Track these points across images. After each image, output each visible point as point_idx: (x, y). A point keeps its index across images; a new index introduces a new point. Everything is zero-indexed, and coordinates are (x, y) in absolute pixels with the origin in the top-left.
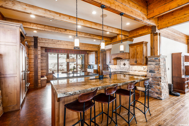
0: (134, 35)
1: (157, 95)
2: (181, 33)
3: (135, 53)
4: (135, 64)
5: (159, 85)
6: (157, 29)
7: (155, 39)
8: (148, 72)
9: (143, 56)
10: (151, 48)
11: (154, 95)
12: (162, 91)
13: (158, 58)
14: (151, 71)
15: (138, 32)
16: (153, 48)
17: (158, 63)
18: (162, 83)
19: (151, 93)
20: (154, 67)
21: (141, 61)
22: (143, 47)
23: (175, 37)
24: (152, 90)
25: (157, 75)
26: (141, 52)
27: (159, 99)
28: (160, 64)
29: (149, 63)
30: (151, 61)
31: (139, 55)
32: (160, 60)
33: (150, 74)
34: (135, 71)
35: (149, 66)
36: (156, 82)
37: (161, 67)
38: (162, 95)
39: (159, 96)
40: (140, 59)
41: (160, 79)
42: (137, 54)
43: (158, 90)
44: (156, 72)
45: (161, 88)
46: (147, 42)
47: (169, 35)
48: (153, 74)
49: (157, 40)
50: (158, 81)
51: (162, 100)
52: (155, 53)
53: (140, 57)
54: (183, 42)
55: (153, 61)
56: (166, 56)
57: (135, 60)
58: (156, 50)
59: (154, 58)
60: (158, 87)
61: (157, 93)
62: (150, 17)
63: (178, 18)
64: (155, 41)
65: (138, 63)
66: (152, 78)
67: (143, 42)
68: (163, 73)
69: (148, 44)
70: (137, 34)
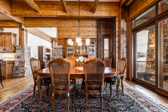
0: (4, 25)
1: (22, 74)
2: (47, 35)
3: (4, 42)
4: (4, 51)
5: (23, 67)
6: (23, 25)
7: (22, 33)
8: (16, 58)
9: (11, 44)
10: (19, 40)
11: (20, 75)
12: (25, 70)
13: (23, 47)
14: (18, 57)
15: (8, 23)
16: (21, 40)
17: (23, 51)
18: (25, 65)
19: (18, 74)
20: (20, 54)
21: (9, 49)
22: (11, 38)
23: (41, 36)
24: (18, 71)
25: (22, 59)
26: (9, 41)
27: (23, 77)
28: (24, 51)
29: (17, 51)
30: (18, 49)
31: (8, 43)
32: (25, 49)
33: (17, 59)
34: (6, 58)
35: (16, 53)
36: (21, 65)
37: (25, 54)
38: (25, 73)
39: (23, 75)
40: (8, 47)
41: (24, 62)
42: (6, 42)
43: (23, 70)
44: (22, 57)
45: (25, 68)
46: (17, 35)
47: (36, 33)
48: (19, 59)
49: (24, 34)
50: (23, 64)
51: (25, 77)
52: (22, 43)
53: (8, 46)
54: (48, 41)
55: (20, 50)
56: (31, 47)
57: (3, 48)
58: (23, 42)
59: (20, 47)
60: (23, 68)
61: (22, 73)
62: (13, 14)
63: (35, 23)
64: (22, 34)
65: (7, 51)
66: (19, 62)
67: (11, 33)
68: (28, 58)
69: (17, 36)
70: (8, 25)
